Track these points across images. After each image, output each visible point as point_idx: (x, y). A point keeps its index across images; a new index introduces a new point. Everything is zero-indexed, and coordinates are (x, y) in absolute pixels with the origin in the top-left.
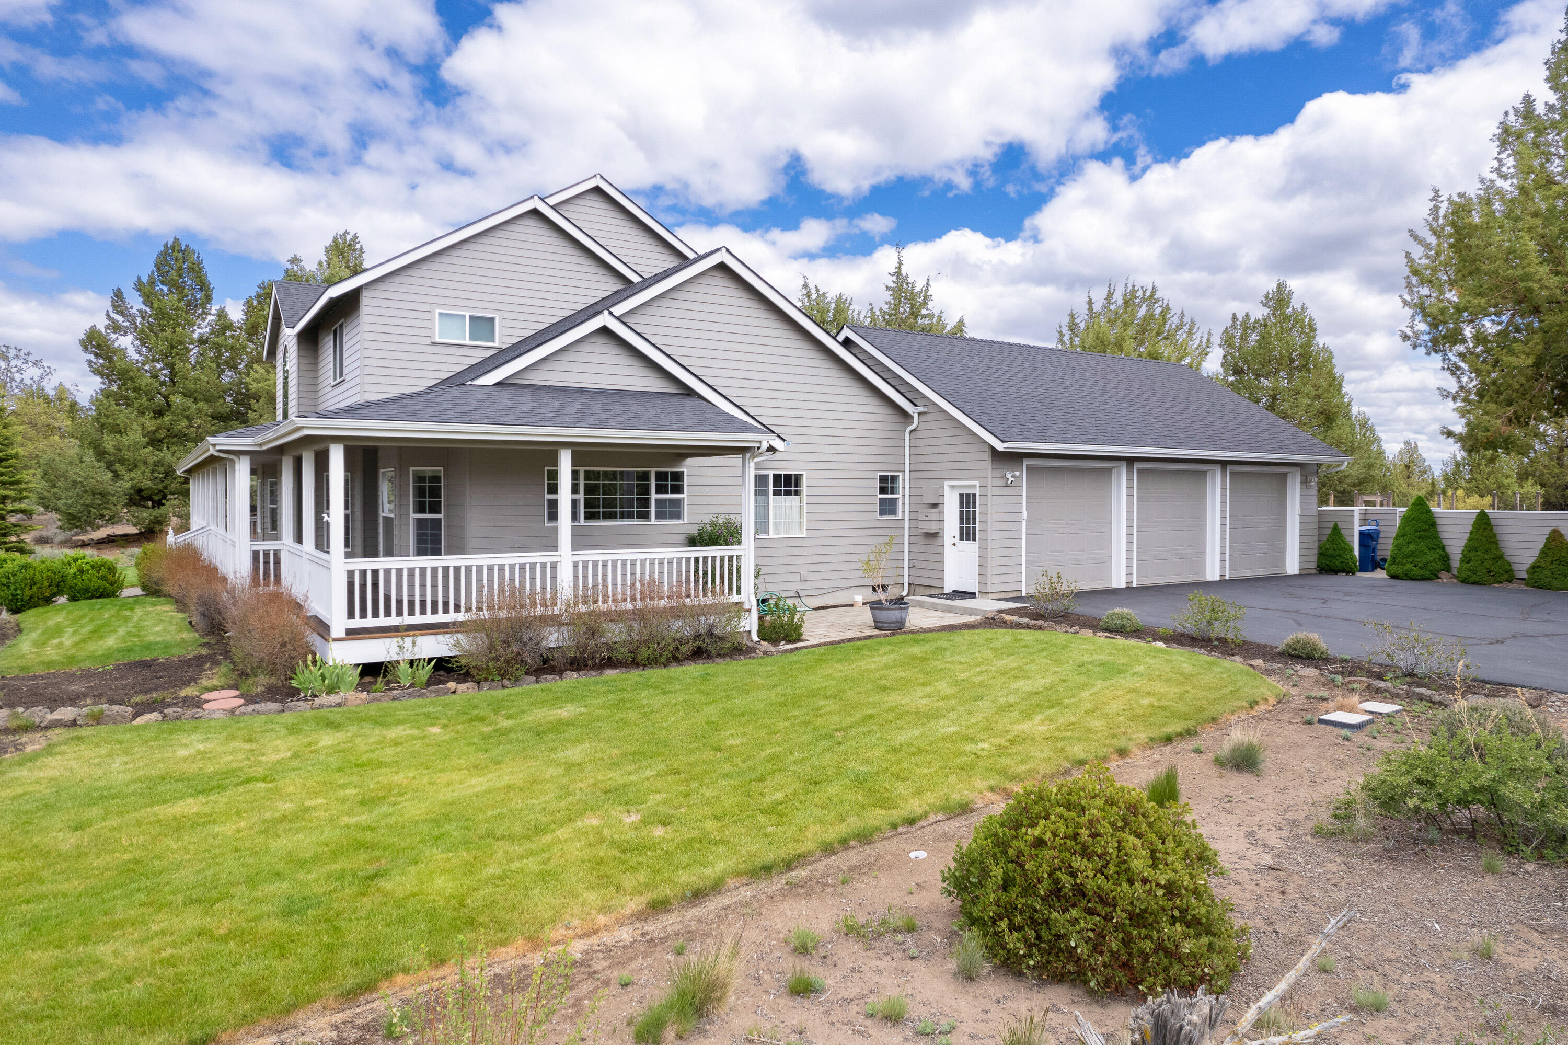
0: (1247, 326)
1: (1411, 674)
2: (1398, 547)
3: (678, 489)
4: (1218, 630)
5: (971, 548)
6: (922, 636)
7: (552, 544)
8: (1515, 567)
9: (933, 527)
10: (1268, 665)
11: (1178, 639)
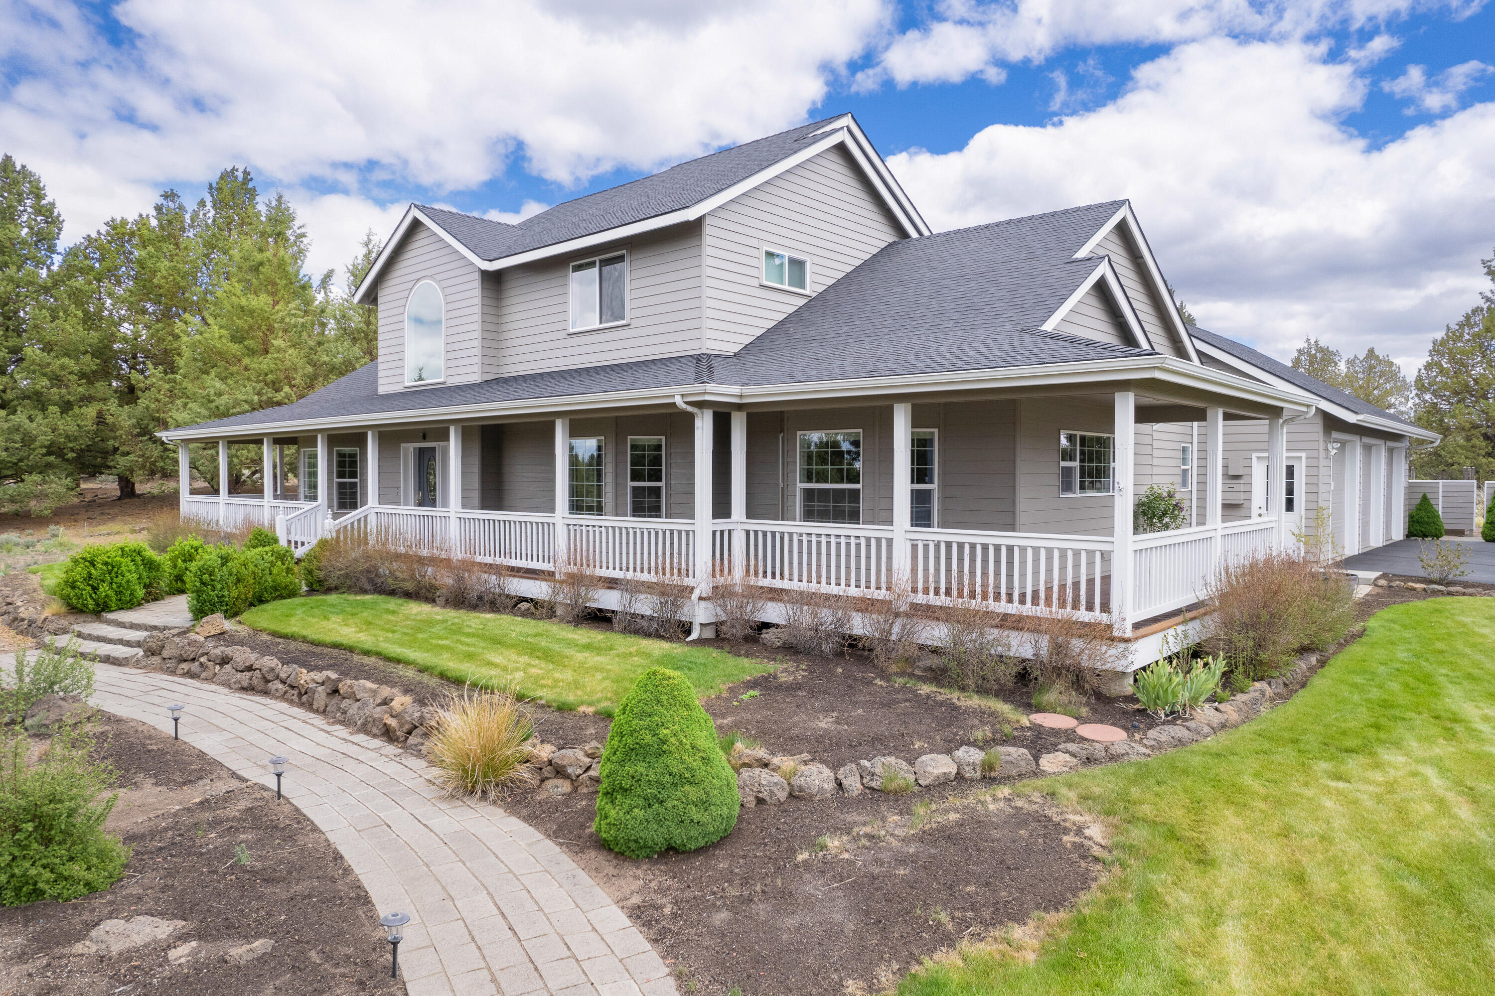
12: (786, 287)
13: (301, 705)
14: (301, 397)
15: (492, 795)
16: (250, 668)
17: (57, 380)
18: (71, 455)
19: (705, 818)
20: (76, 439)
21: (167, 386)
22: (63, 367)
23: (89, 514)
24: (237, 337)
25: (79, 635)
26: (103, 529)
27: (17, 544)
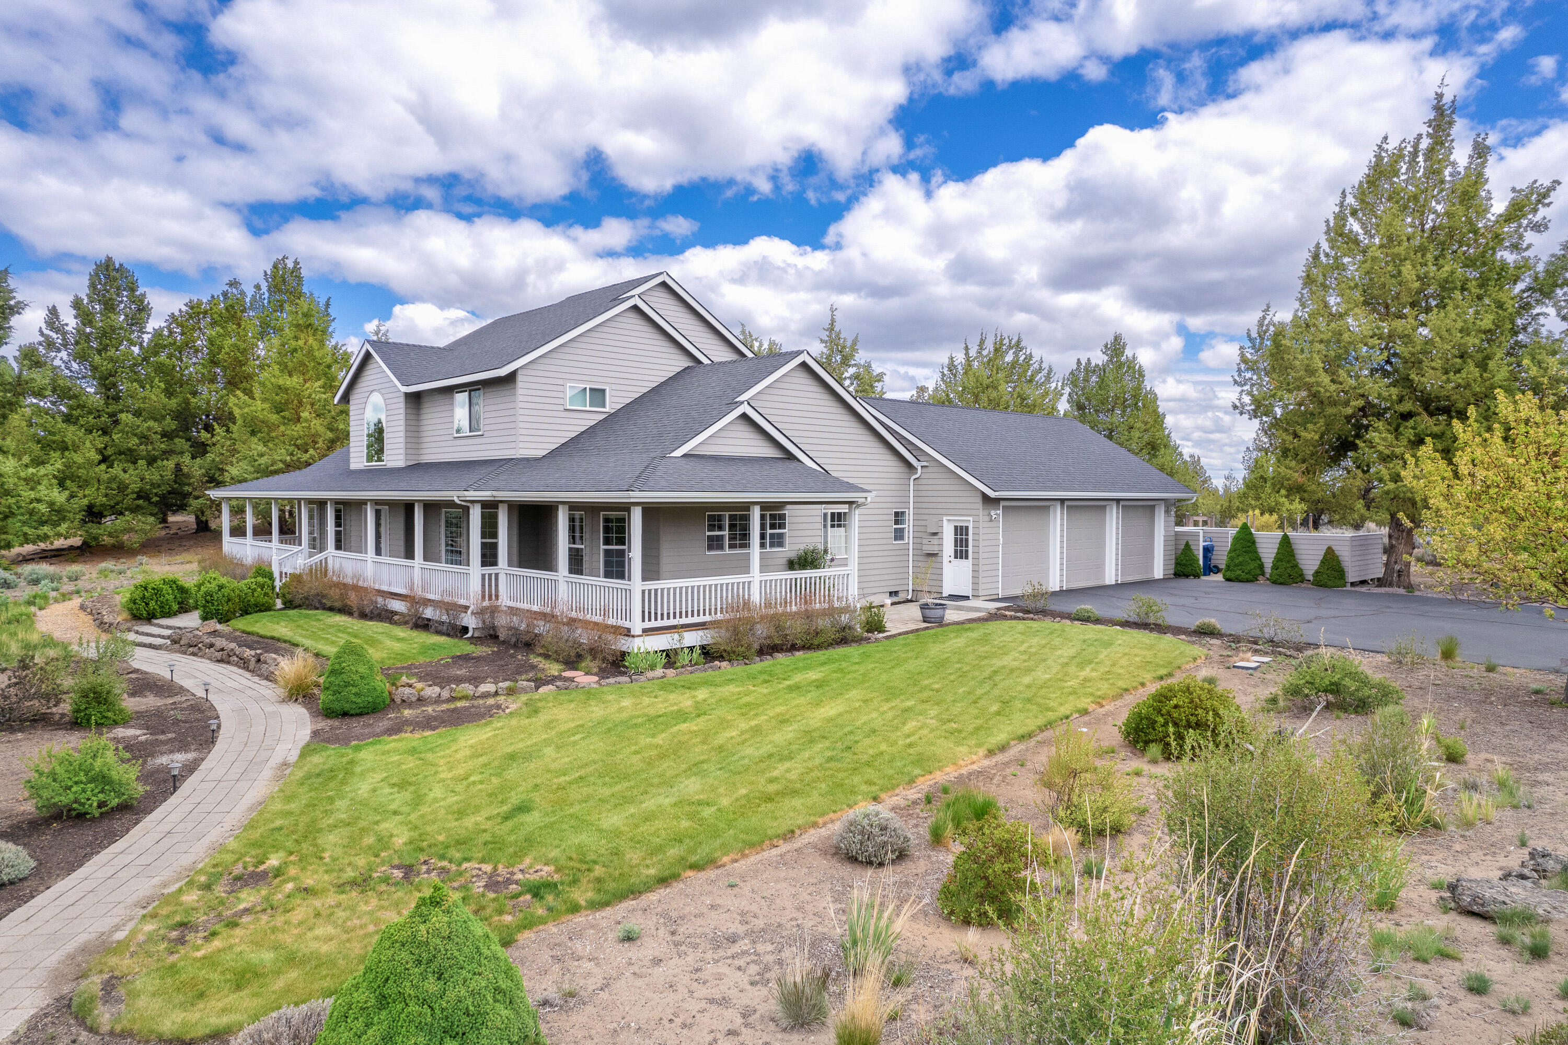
0: (1090, 369)
1: (1272, 641)
2: (1231, 559)
3: (782, 526)
4: (1152, 620)
5: (965, 566)
6: (967, 626)
7: (746, 569)
8: (1305, 572)
9: (934, 549)
10: (1189, 639)
11: (1126, 624)
12: (588, 408)
13: (244, 668)
14: (325, 456)
15: (300, 700)
16: (222, 650)
17: (145, 439)
18: (155, 499)
19: (359, 700)
20: (159, 486)
21: (228, 443)
22: (149, 429)
23: (169, 546)
24: (279, 409)
25: (137, 632)
26: (179, 558)
27: (112, 571)
